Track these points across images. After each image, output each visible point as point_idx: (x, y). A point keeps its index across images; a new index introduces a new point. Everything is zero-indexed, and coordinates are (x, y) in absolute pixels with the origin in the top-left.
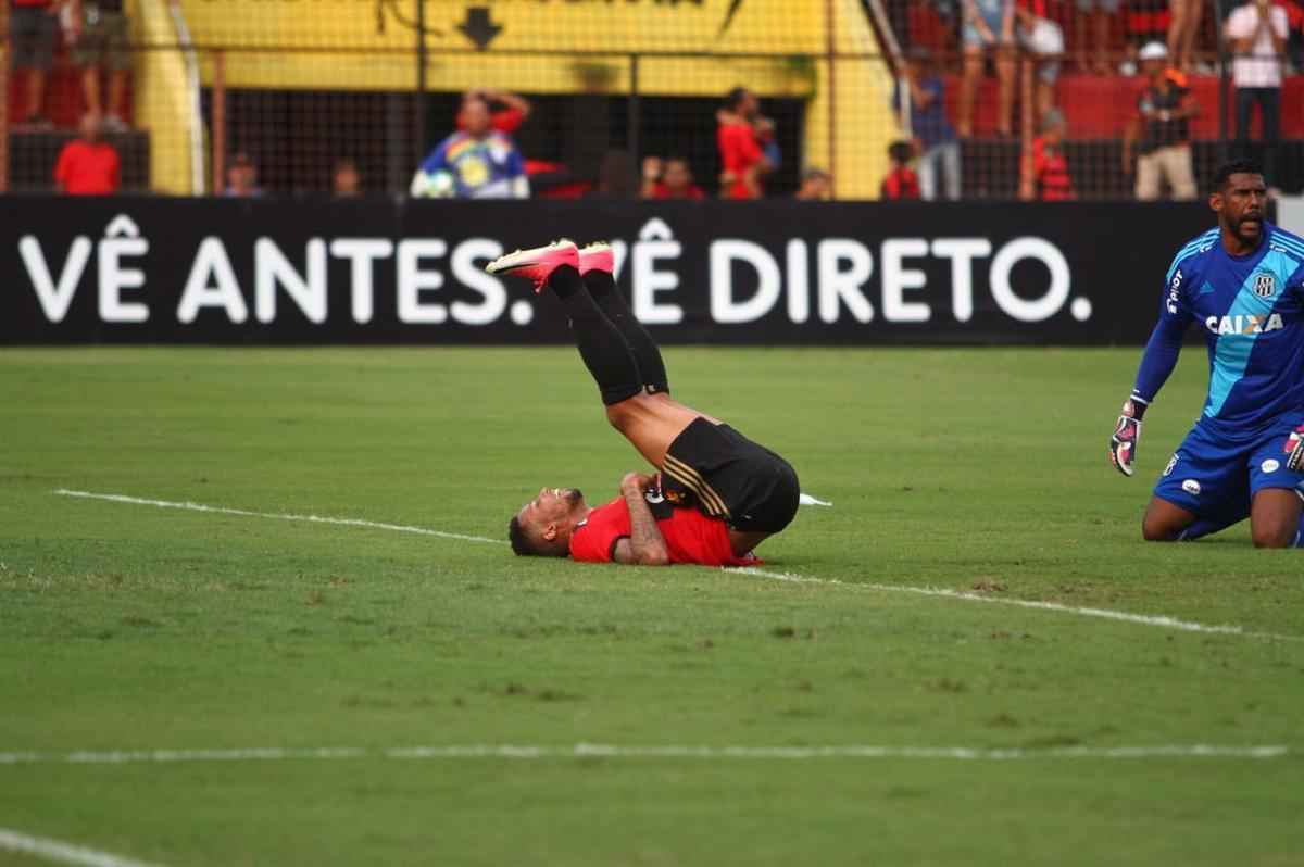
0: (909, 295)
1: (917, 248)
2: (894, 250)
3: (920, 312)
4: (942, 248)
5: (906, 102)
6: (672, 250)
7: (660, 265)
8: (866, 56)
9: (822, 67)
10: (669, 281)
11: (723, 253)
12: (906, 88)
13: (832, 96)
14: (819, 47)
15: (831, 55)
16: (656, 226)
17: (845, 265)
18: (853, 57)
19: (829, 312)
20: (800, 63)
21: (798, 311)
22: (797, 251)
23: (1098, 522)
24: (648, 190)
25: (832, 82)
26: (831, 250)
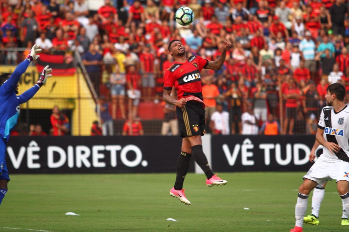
0: (100, 160)
1: (102, 148)
2: (96, 148)
3: (102, 165)
4: (109, 148)
5: (99, 110)
6: (37, 149)
7: (34, 153)
8: (88, 98)
9: (77, 101)
10: (37, 157)
11: (51, 150)
12: (99, 106)
13: (79, 109)
14: (76, 96)
15: (79, 98)
16: (33, 143)
17: (83, 152)
18: (85, 99)
19: (79, 165)
20: (71, 100)
21: (71, 164)
22: (70, 149)
23: (148, 219)
24: (31, 134)
25: (79, 105)
26: (79, 149)
